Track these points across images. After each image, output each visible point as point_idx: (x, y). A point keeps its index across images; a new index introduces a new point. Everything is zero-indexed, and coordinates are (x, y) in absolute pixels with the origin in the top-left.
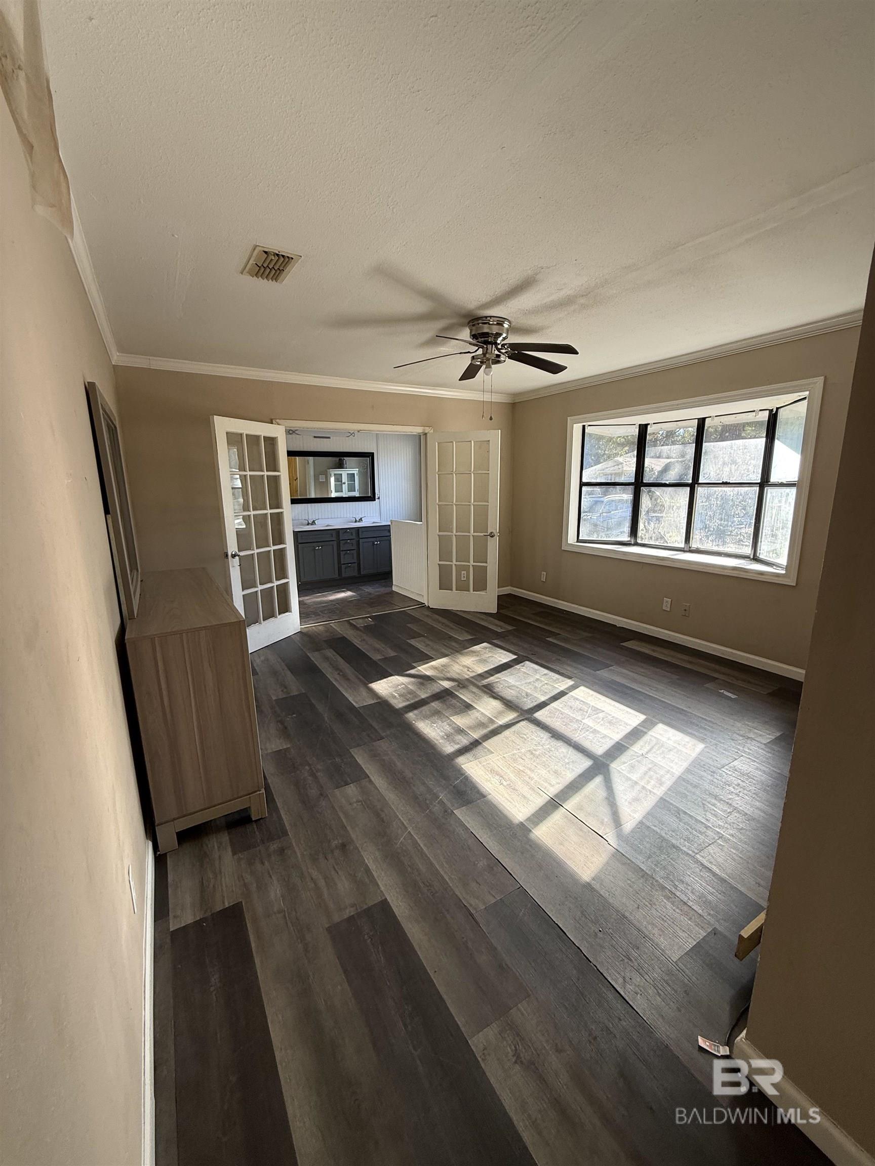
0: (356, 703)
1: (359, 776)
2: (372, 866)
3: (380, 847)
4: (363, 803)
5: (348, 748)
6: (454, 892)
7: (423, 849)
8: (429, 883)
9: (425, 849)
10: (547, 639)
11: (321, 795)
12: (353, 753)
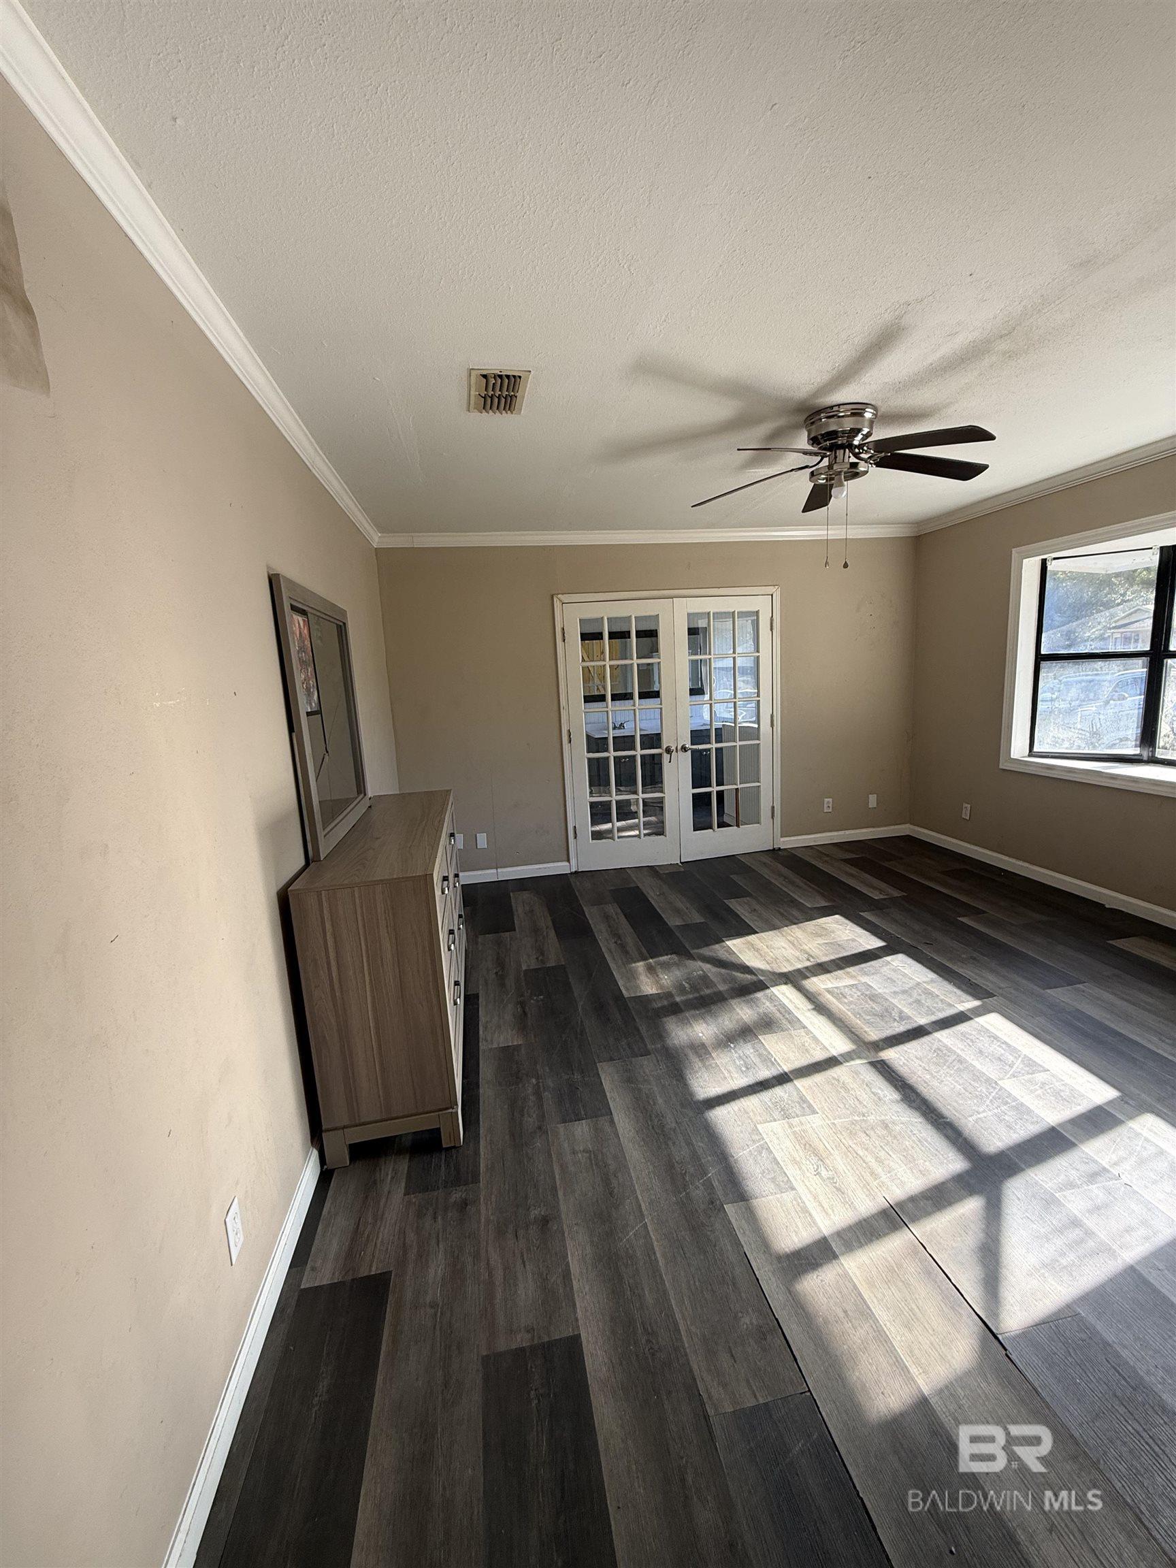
0: (627, 989)
1: (601, 1110)
2: (575, 1268)
3: (596, 1239)
4: (593, 1156)
5: (597, 1061)
6: (688, 1360)
7: (658, 1262)
8: (652, 1328)
9: (661, 1262)
10: (958, 918)
11: (540, 1128)
12: (600, 1070)
